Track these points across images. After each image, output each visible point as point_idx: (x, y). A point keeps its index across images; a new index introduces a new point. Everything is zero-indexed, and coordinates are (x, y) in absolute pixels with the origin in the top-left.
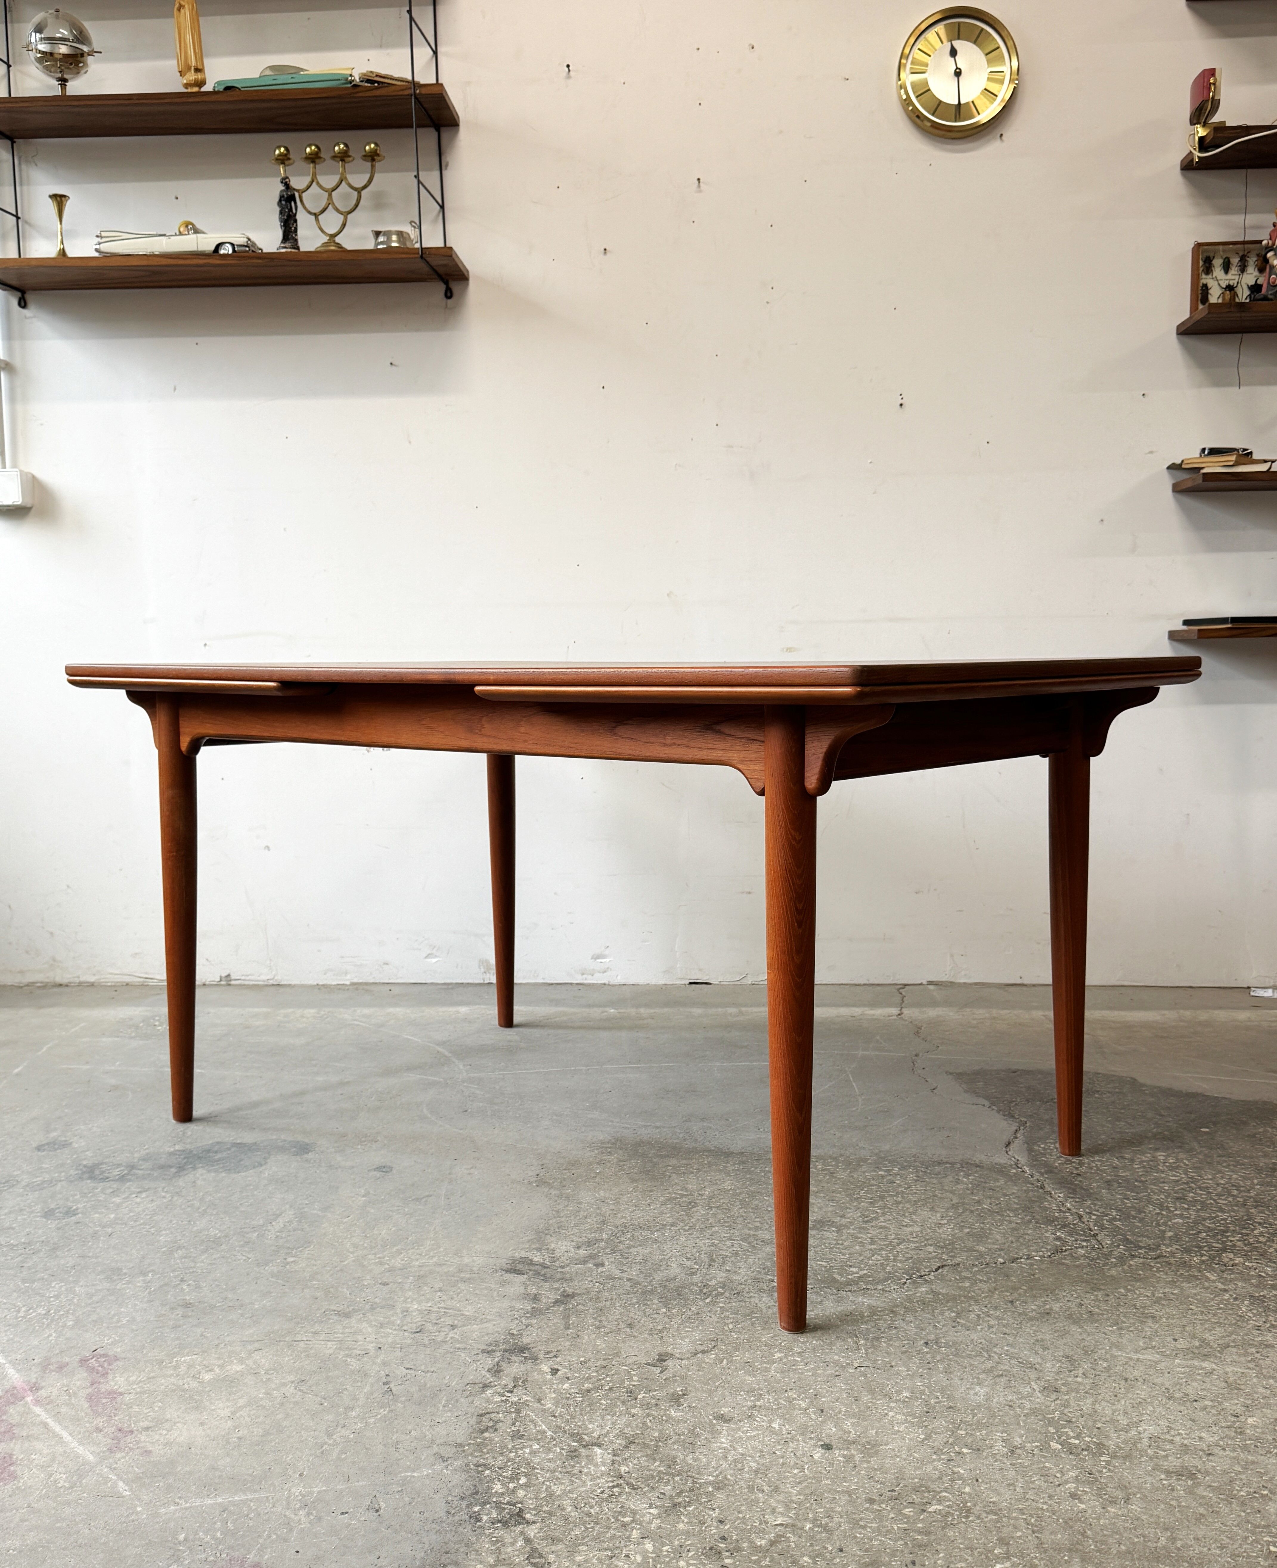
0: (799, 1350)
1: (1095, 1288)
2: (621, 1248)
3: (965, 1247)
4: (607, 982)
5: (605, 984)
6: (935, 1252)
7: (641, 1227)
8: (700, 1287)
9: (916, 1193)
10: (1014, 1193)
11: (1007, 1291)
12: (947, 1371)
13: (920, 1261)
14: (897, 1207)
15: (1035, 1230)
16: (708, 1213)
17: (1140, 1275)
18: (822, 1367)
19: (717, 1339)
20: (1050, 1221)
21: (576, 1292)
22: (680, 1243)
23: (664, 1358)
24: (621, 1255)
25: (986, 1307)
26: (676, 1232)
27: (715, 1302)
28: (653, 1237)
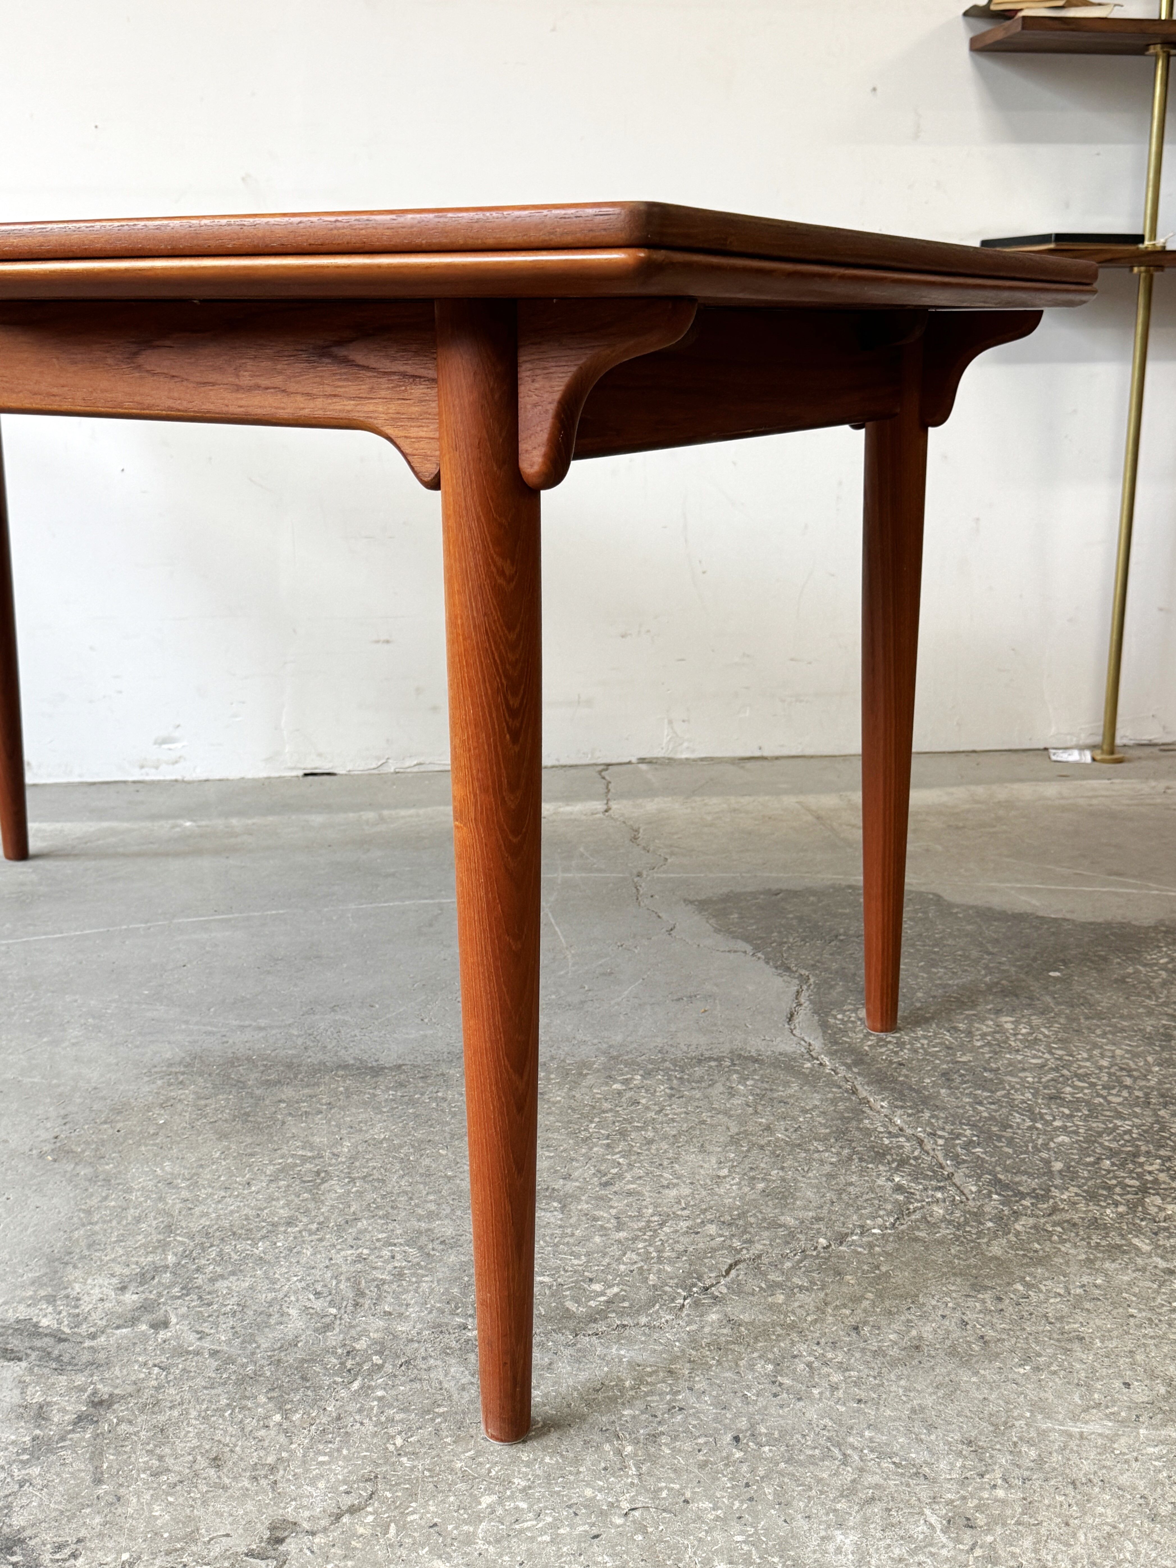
0: (524, 1483)
1: (978, 1287)
2: (199, 1282)
3: (764, 1219)
4: (179, 778)
5: (177, 781)
6: (721, 1236)
7: (234, 1234)
8: (340, 1357)
9: (673, 1120)
10: (816, 1107)
11: (845, 1306)
12: (783, 1502)
13: (700, 1256)
14: (649, 1150)
15: (861, 1176)
16: (349, 1192)
17: (1036, 1251)
18: (566, 1519)
19: (376, 1477)
20: (880, 1155)
21: (116, 1392)
22: (303, 1261)
23: (280, 1534)
24: (200, 1298)
25: (818, 1343)
26: (295, 1238)
27: (369, 1387)
28: (257, 1252)
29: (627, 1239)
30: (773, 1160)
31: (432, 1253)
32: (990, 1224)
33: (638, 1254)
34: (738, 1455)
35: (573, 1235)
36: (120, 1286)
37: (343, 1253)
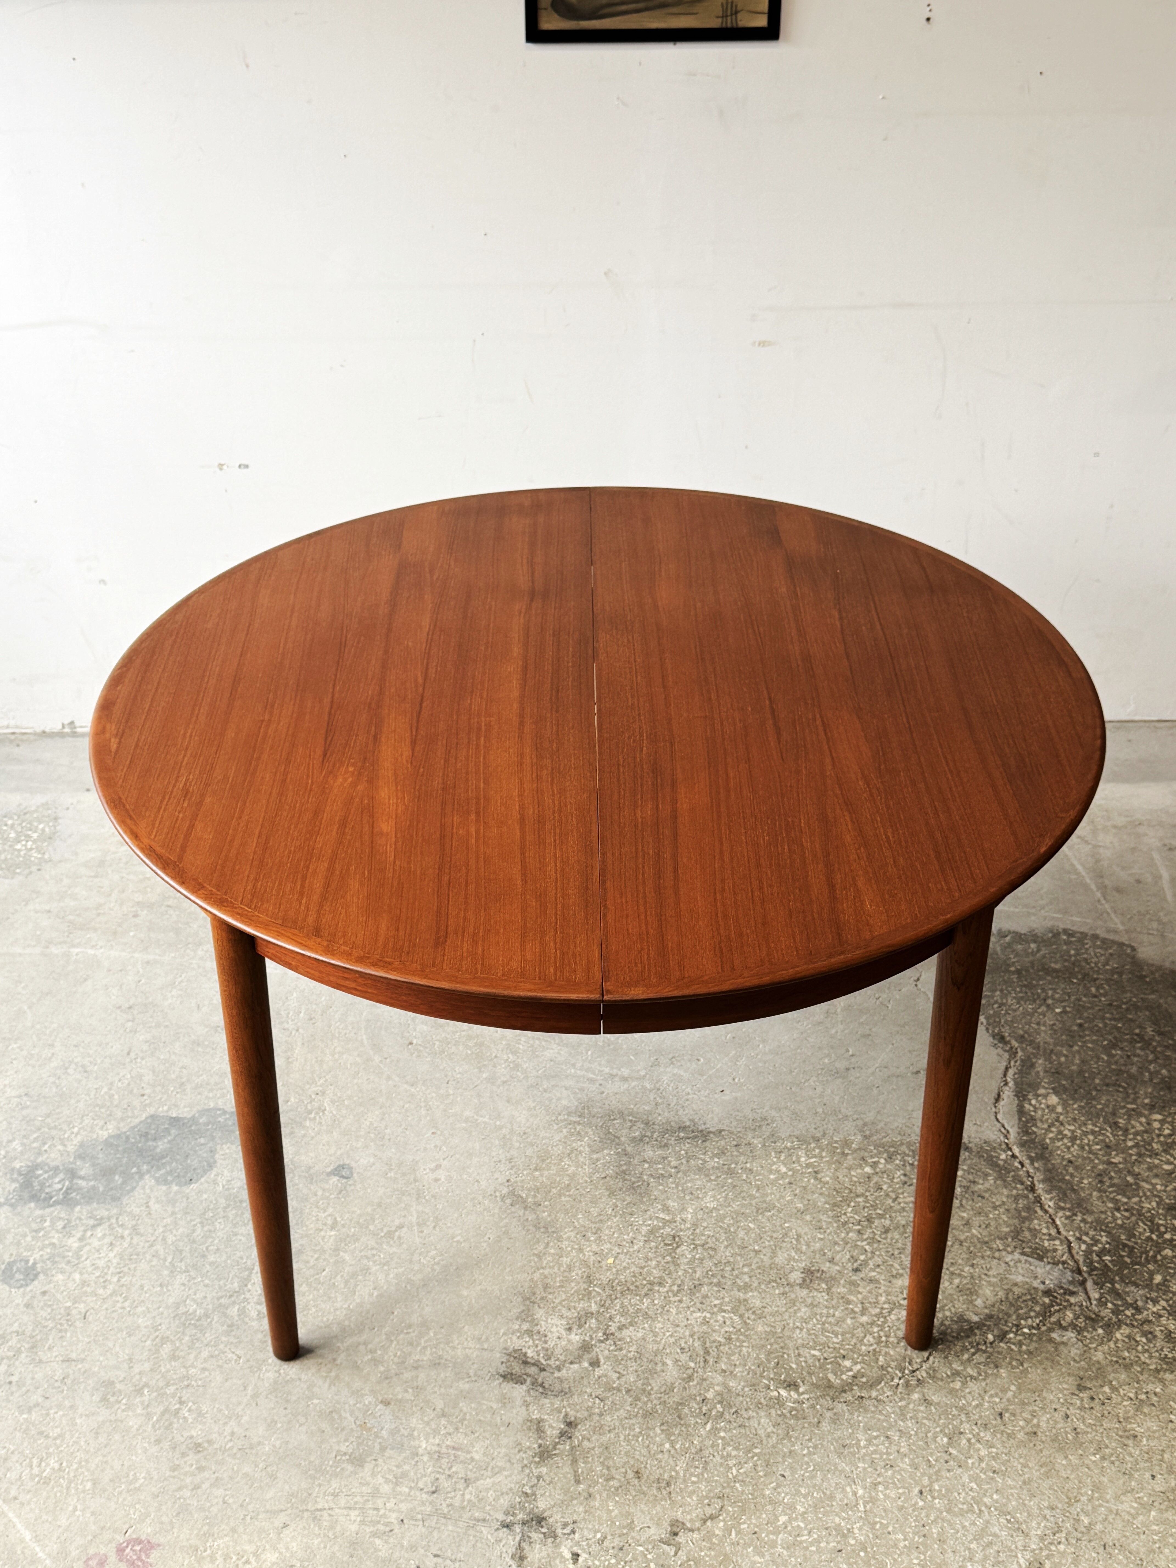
1: (1081, 1387)
2: (613, 1329)
7: (628, 1289)
8: (698, 1403)
12: (942, 1540)
14: (886, 1238)
16: (695, 1258)
19: (723, 1496)
21: (578, 1415)
22: (671, 1319)
23: (675, 1529)
24: (615, 1343)
25: (976, 1424)
26: (665, 1297)
27: (716, 1428)
28: (644, 1307)
29: (867, 1323)
30: (967, 1256)
31: (748, 1321)
32: (1100, 1331)
33: (874, 1337)
34: (921, 1503)
35: (834, 1316)
36: (567, 1327)
37: (694, 1315)
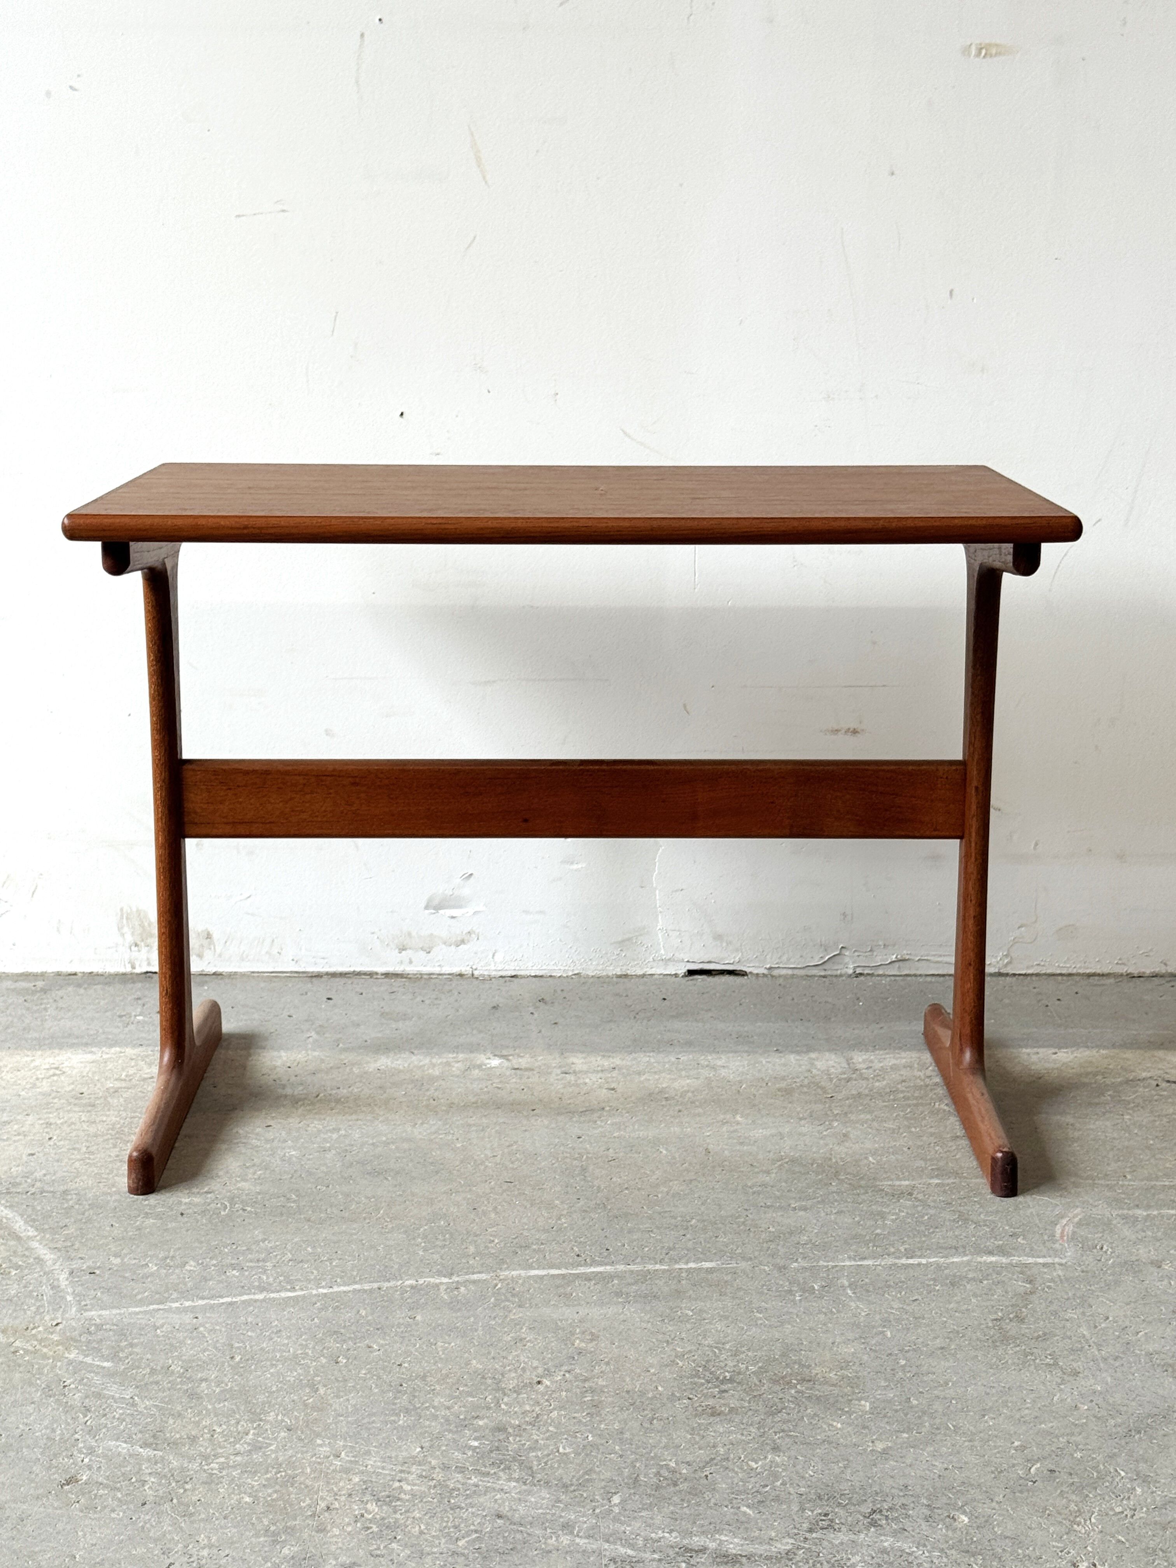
4: (466, 970)
5: (461, 975)
